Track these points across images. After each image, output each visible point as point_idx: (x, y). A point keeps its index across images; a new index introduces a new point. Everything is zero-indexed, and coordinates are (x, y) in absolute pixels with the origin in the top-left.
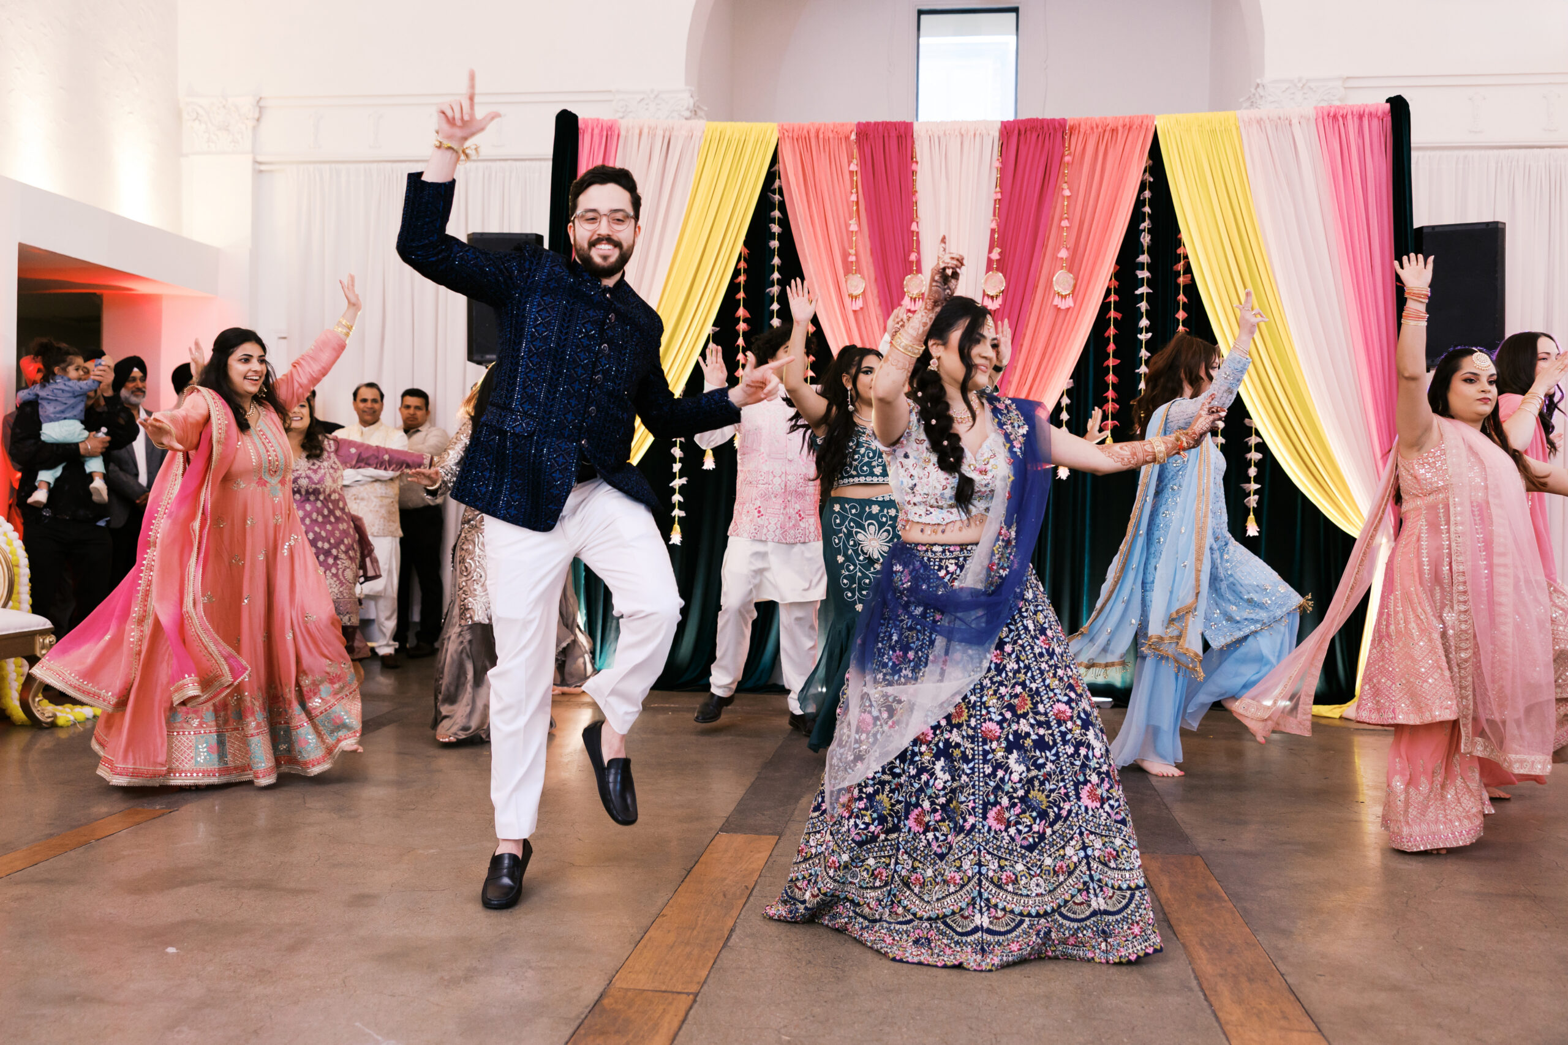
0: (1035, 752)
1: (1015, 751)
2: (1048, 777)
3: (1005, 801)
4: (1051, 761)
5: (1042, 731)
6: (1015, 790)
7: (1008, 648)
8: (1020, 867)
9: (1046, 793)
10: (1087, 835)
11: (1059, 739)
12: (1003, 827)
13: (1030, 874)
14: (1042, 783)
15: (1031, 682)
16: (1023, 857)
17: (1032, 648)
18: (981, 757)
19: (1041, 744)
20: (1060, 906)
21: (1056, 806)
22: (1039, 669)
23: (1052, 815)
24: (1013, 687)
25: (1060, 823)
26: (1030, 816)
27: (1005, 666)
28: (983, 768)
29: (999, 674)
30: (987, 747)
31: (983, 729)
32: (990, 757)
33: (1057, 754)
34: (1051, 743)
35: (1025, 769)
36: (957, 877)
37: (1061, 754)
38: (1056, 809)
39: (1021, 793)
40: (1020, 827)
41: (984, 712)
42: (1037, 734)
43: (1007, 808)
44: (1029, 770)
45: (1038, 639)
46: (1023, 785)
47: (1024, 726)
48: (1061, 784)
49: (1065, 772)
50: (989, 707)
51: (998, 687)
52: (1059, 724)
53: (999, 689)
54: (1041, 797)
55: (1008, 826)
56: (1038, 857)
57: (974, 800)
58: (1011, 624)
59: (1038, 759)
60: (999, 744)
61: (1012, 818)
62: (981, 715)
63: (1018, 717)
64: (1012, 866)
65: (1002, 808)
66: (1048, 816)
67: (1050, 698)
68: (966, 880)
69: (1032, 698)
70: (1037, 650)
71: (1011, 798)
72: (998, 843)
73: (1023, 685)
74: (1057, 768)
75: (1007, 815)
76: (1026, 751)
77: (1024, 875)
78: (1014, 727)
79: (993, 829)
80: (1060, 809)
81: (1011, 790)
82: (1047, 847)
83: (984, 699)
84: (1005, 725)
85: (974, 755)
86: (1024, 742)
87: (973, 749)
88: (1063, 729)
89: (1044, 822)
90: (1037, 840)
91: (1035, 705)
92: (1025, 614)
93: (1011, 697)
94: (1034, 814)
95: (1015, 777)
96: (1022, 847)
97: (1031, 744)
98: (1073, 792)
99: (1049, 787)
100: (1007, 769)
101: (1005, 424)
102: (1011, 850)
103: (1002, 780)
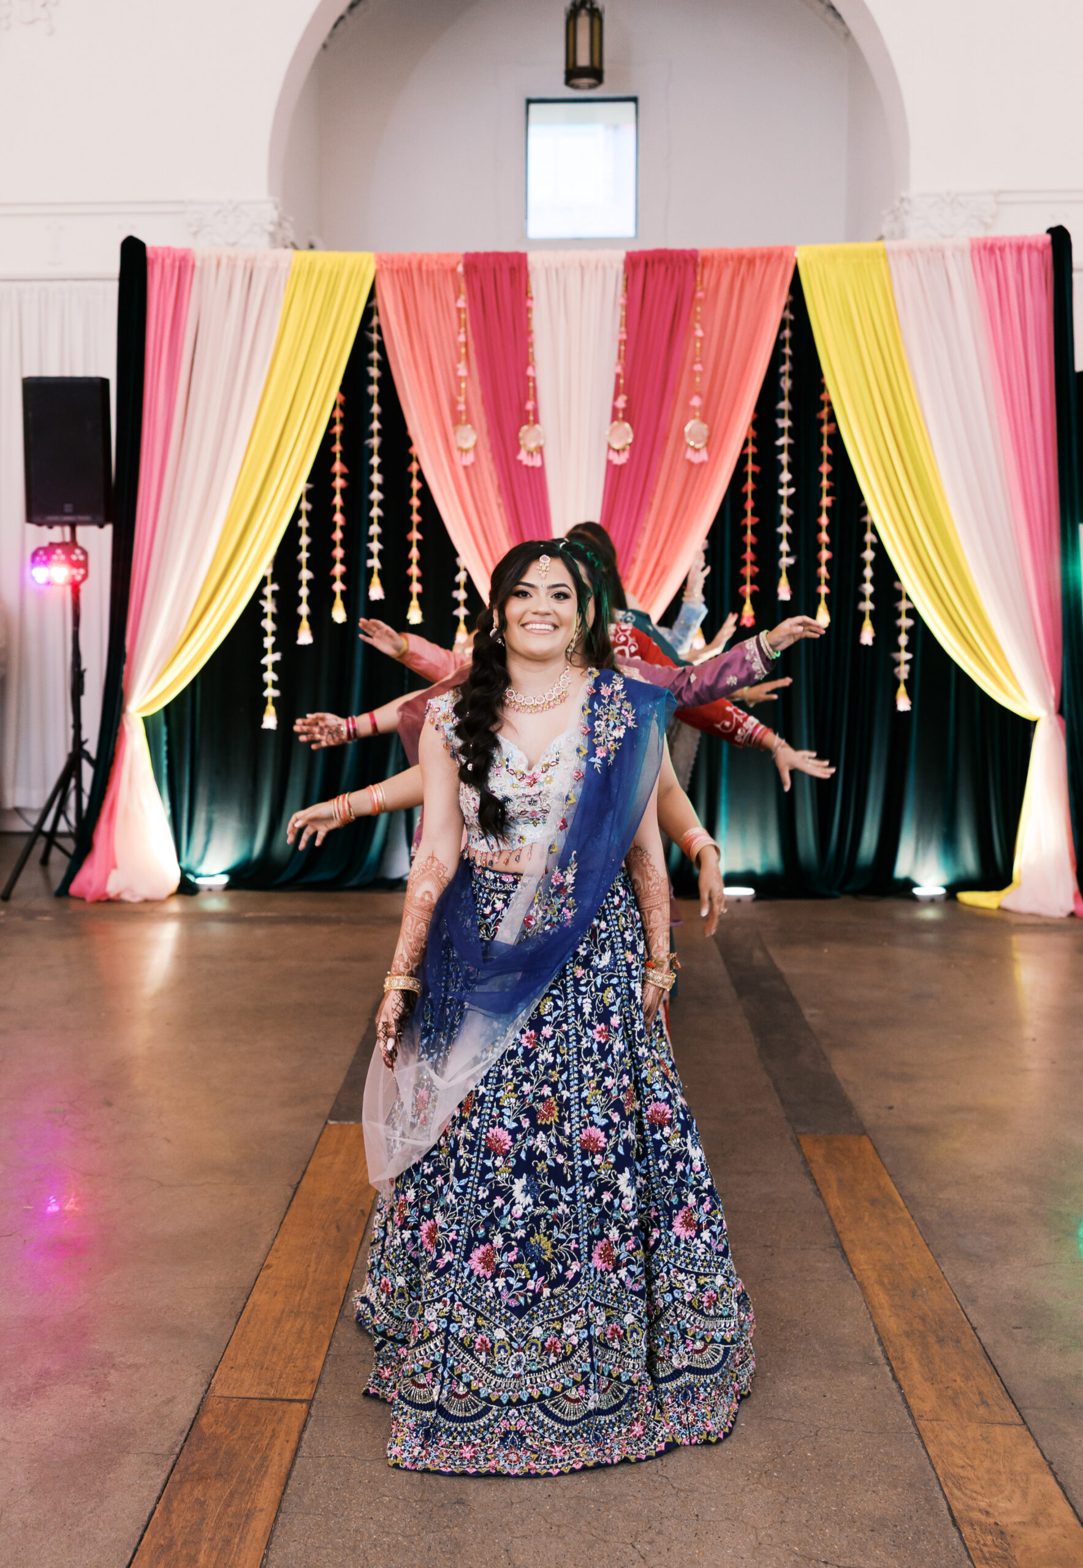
0: (548, 1183)
1: (525, 1175)
2: (558, 1221)
3: (498, 1240)
4: (566, 1201)
5: (561, 1158)
6: (514, 1228)
7: (546, 1032)
8: (500, 1334)
9: (553, 1241)
10: (592, 1307)
11: (579, 1175)
12: (488, 1275)
14: (549, 1226)
15: (564, 1089)
16: (508, 1321)
18: (478, 1174)
19: (556, 1174)
20: (542, 1397)
21: (561, 1263)
22: (580, 1072)
23: (554, 1272)
25: (563, 1287)
26: (528, 1267)
27: (536, 1055)
28: (478, 1190)
29: (527, 1064)
30: (489, 1163)
32: (490, 1176)
33: (573, 1196)
35: (532, 1201)
37: (578, 1195)
38: (560, 1267)
39: (521, 1233)
40: (512, 1281)
41: (495, 1112)
42: (554, 1160)
43: (499, 1250)
44: (536, 1204)
46: (526, 1224)
47: (540, 1142)
48: (573, 1235)
49: (580, 1220)
52: (584, 1156)
54: (546, 1244)
55: (496, 1275)
56: (526, 1325)
57: (458, 1231)
59: (551, 1192)
60: (506, 1160)
61: (502, 1266)
62: (491, 1116)
63: (536, 1128)
64: (491, 1329)
65: (493, 1248)
66: (550, 1273)
67: (581, 1118)
68: (425, 1335)
69: (561, 1107)
70: (584, 1046)
71: (507, 1238)
73: (554, 1087)
74: (571, 1212)
75: (497, 1259)
76: (537, 1177)
77: (503, 1347)
78: (530, 1141)
79: (476, 1273)
80: (566, 1268)
81: (508, 1227)
82: (540, 1312)
83: (500, 1094)
84: (519, 1136)
85: (469, 1168)
86: (536, 1164)
87: (469, 1160)
88: (588, 1162)
89: (543, 1278)
90: (529, 1301)
91: (562, 1119)
92: (581, 991)
93: (535, 1099)
94: (533, 1266)
95: (518, 1211)
96: (507, 1307)
97: (546, 1170)
98: (586, 1249)
99: (557, 1234)
100: (509, 1198)
101: (599, 718)
102: (494, 1308)
103: (499, 1211)
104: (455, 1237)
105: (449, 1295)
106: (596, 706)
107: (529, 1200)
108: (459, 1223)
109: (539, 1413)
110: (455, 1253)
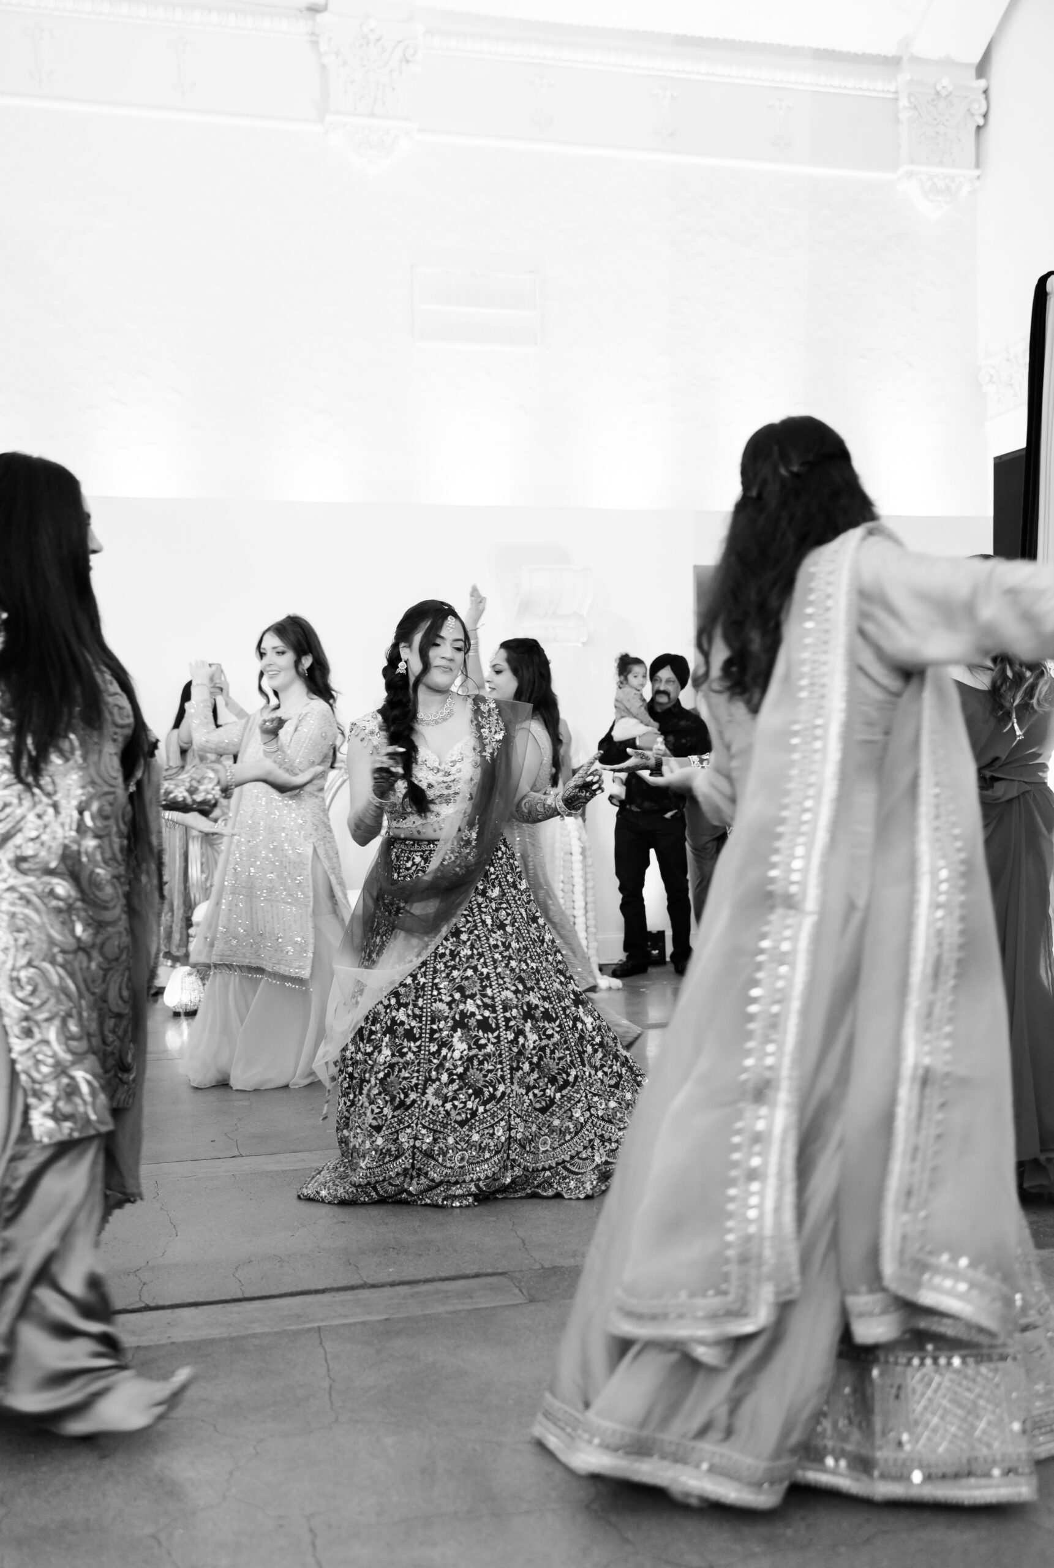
0: (478, 1032)
1: (459, 1030)
2: (486, 1057)
3: (444, 1077)
4: (492, 1043)
5: (487, 1013)
6: (456, 1067)
7: (464, 937)
8: (450, 1141)
9: (483, 1072)
10: (514, 1117)
11: (501, 1024)
12: (440, 1103)
13: (457, 1148)
14: (481, 1063)
17: (488, 939)
18: (428, 1036)
19: (484, 1025)
21: (492, 1086)
22: (492, 957)
23: (487, 1094)
24: (465, 970)
25: (493, 1103)
26: (467, 1093)
27: (459, 953)
28: (429, 1046)
29: (453, 959)
30: (435, 1027)
31: (433, 1008)
32: (436, 1036)
33: (498, 1037)
34: (494, 1026)
35: (466, 1047)
36: (393, 1149)
37: (502, 1039)
38: (491, 1089)
39: (460, 1070)
40: (456, 1103)
41: (435, 993)
42: (482, 1015)
43: (445, 1084)
44: (470, 1048)
45: (495, 933)
46: (463, 1063)
47: (470, 1006)
48: (499, 1066)
49: (504, 1056)
50: (441, 989)
51: (451, 971)
52: (505, 1010)
53: (451, 973)
54: (478, 1075)
55: (445, 1101)
56: (467, 1133)
57: (418, 1077)
58: (469, 916)
59: (481, 1038)
60: (446, 1023)
61: (449, 1094)
63: (465, 997)
64: (445, 1139)
65: (441, 1084)
66: (483, 1095)
67: (498, 985)
68: (401, 1152)
69: (482, 981)
70: (492, 942)
71: (451, 1074)
72: (434, 1118)
73: (475, 969)
74: (497, 1050)
75: (445, 1091)
76: (469, 1030)
77: (453, 1149)
78: (461, 1007)
79: (431, 1103)
80: (495, 1090)
81: (452, 1067)
82: (477, 1124)
83: (436, 981)
84: (453, 1006)
85: (421, 1034)
86: (468, 1021)
87: (420, 1028)
88: (508, 1015)
89: (477, 1100)
90: (469, 1116)
91: (484, 988)
92: (484, 910)
93: (462, 979)
94: (470, 1091)
95: (457, 1055)
96: (455, 1121)
97: (475, 1024)
99: (487, 1066)
100: (451, 1048)
101: (483, 727)
102: (447, 1123)
103: (445, 1057)
104: (417, 1082)
108: (418, 1071)
110: (417, 1092)
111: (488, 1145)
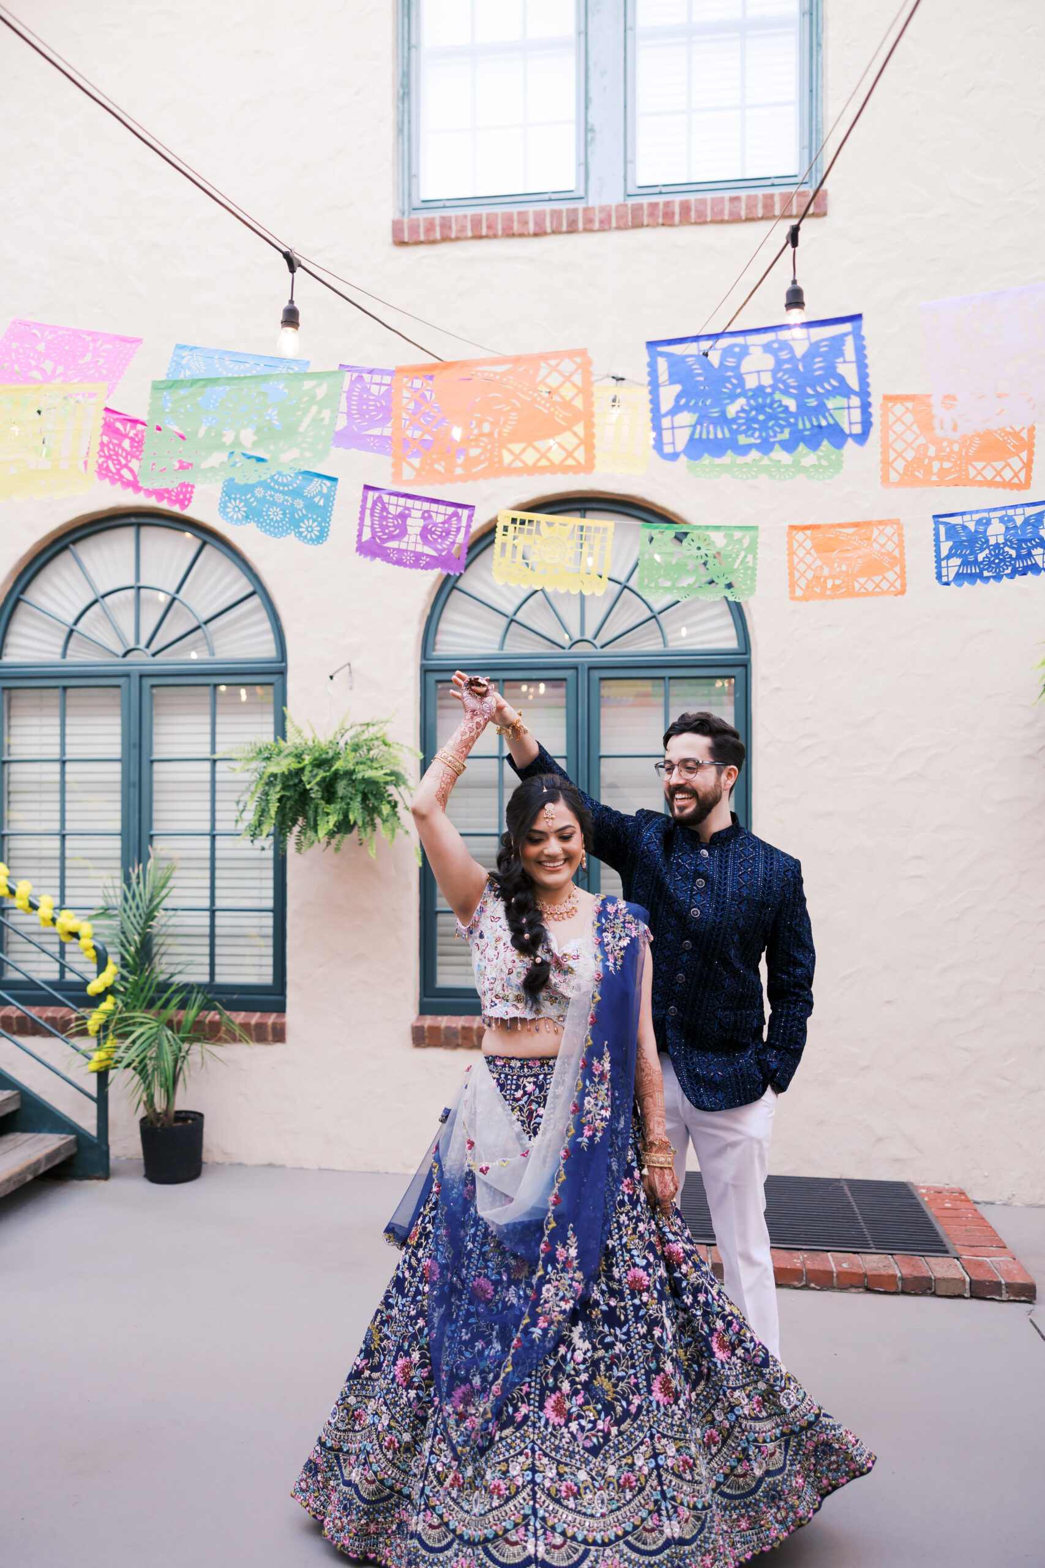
0: (604, 1327)
1: (580, 1323)
2: (615, 1360)
3: (566, 1387)
4: (621, 1341)
5: (613, 1302)
6: (578, 1374)
8: (582, 1476)
9: (613, 1380)
10: (659, 1438)
11: (631, 1314)
12: (562, 1421)
13: (591, 1486)
14: (609, 1368)
16: (587, 1462)
19: (610, 1317)
20: (626, 1533)
21: (624, 1398)
22: (618, 1222)
23: (619, 1409)
25: (629, 1421)
26: (595, 1408)
33: (627, 1333)
34: (622, 1318)
36: (503, 1487)
37: (632, 1333)
38: (624, 1403)
39: (584, 1377)
40: (583, 1422)
42: (608, 1305)
43: (568, 1395)
46: (588, 1368)
48: (632, 1371)
49: (636, 1356)
52: (633, 1297)
54: (607, 1385)
55: (569, 1420)
56: (601, 1464)
59: (606, 1336)
64: (573, 1474)
65: (562, 1395)
66: (616, 1411)
67: (625, 1262)
68: (513, 1490)
71: (573, 1383)
72: (557, 1443)
74: (627, 1350)
75: (568, 1405)
76: (593, 1324)
79: (551, 1422)
80: (629, 1403)
81: (573, 1372)
82: (612, 1452)
88: (637, 1301)
89: (610, 1417)
90: (601, 1440)
95: (579, 1356)
96: (584, 1449)
97: (600, 1316)
98: (645, 1383)
99: (617, 1373)
100: (570, 1345)
101: (605, 930)
102: (573, 1452)
103: (564, 1357)
105: (530, 1446)
106: (603, 921)
107: (587, 1345)
109: (626, 1549)
110: (529, 1405)
111: (627, 1480)
